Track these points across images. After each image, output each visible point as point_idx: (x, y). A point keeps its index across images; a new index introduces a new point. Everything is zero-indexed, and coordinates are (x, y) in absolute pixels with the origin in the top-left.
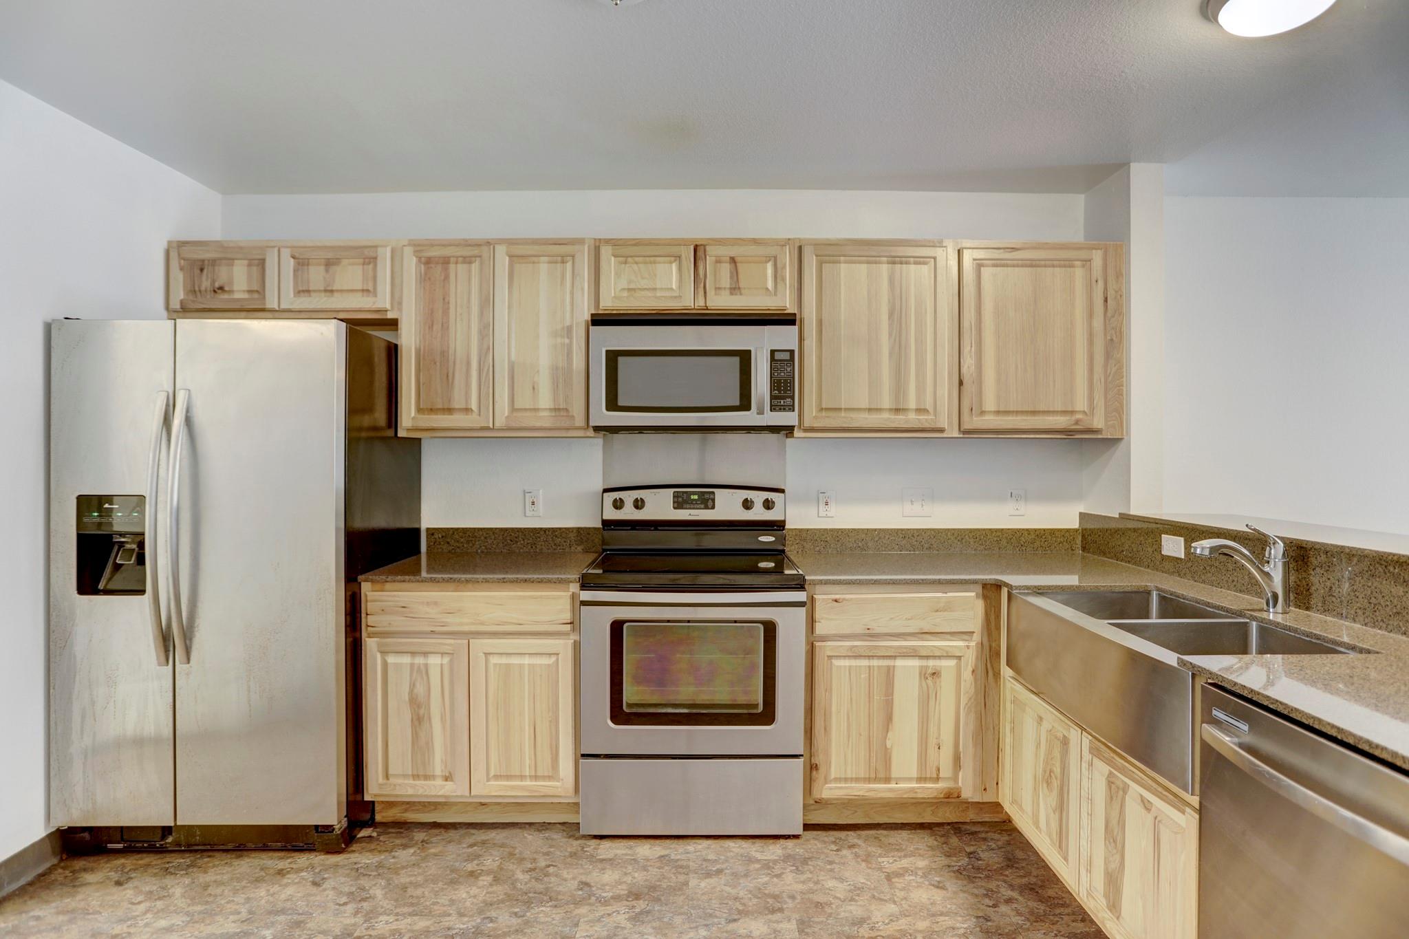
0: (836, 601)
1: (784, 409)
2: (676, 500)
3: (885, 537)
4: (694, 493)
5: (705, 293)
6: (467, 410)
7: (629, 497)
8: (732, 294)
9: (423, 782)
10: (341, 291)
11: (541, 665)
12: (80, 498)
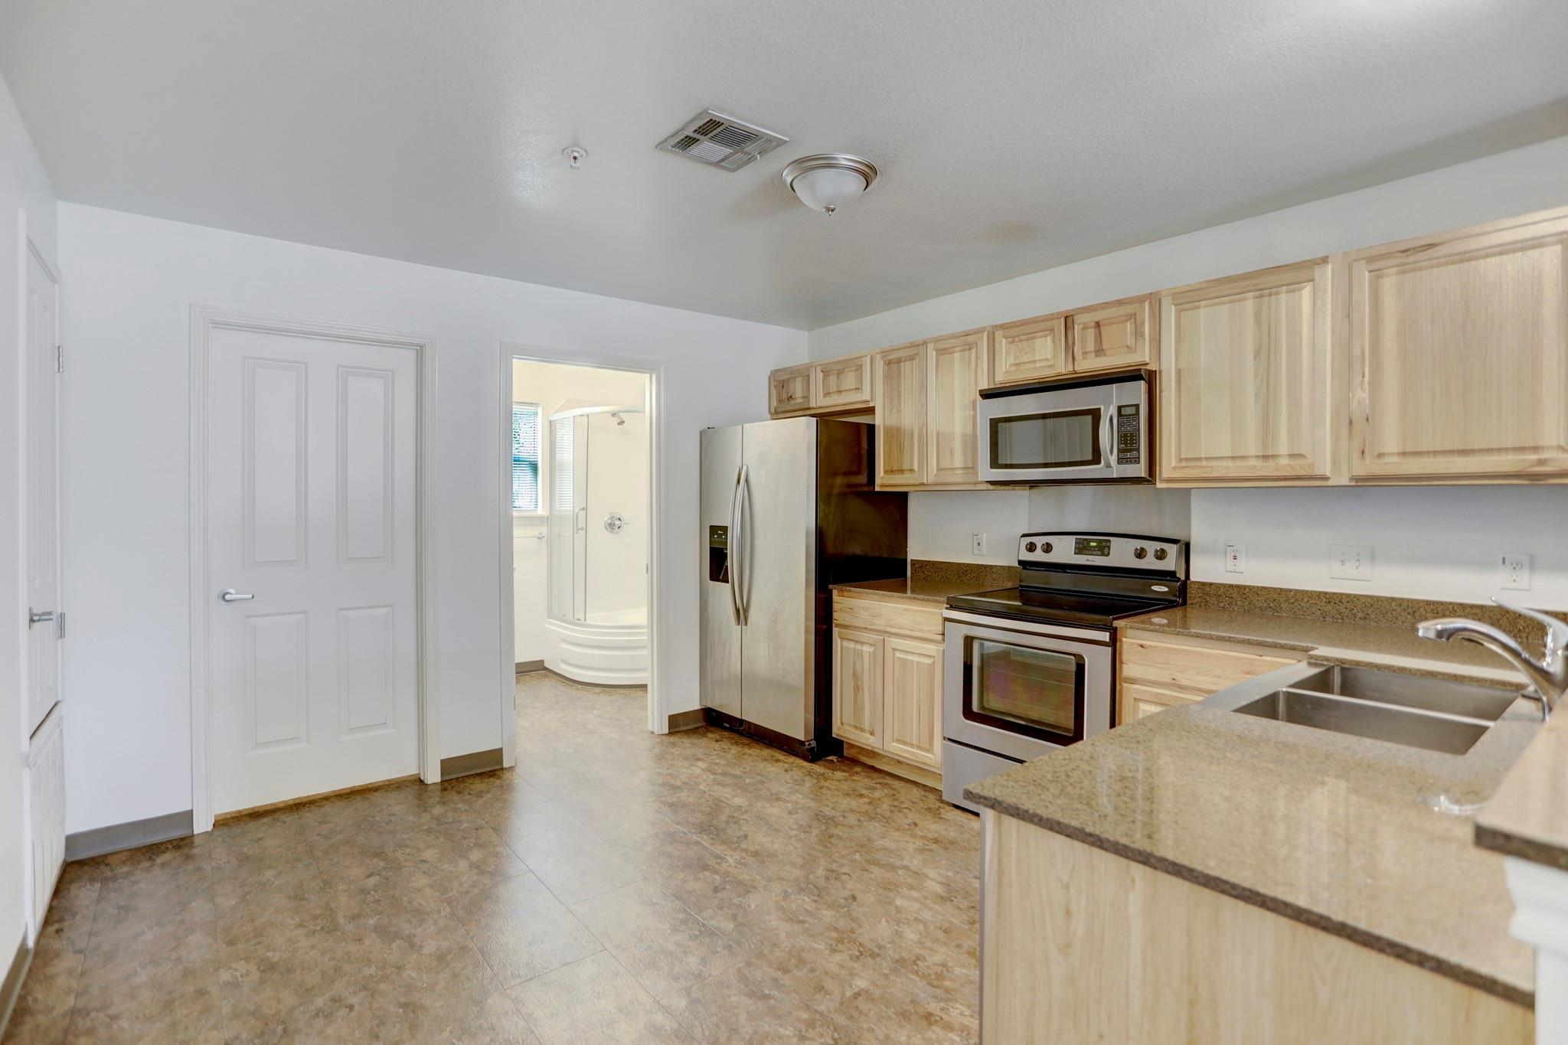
0: (1142, 646)
1: (1131, 461)
2: (1077, 546)
3: (1303, 599)
4: (1093, 541)
5: (1074, 358)
6: (912, 470)
7: (1039, 541)
8: (1097, 356)
9: (859, 732)
10: (845, 391)
11: (924, 663)
12: (711, 526)
